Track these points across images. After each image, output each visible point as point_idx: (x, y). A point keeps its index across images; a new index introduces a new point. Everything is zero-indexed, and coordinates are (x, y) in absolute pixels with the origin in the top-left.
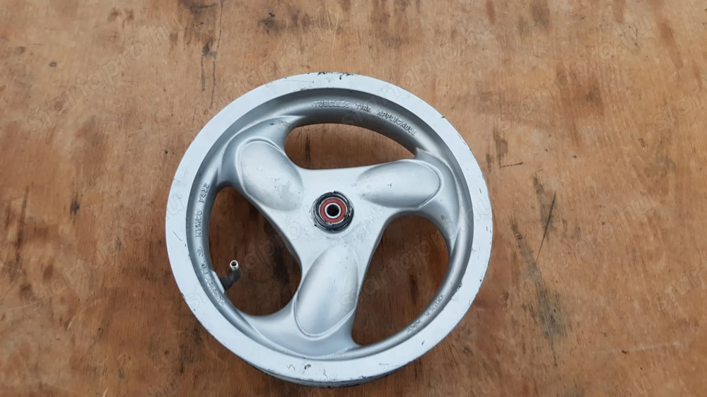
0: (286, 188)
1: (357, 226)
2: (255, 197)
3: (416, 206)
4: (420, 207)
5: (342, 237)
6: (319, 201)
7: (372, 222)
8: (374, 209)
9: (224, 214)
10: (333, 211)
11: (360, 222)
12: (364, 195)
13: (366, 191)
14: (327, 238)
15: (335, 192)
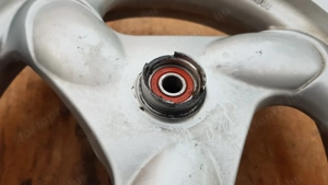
0: (96, 50)
1: (213, 112)
2: (48, 67)
3: (294, 88)
4: (301, 90)
5: (190, 129)
6: (149, 70)
7: (236, 107)
8: (237, 87)
9: (29, 112)
10: (172, 85)
11: (218, 105)
12: (219, 67)
13: (222, 61)
14: (163, 129)
15: (177, 55)
